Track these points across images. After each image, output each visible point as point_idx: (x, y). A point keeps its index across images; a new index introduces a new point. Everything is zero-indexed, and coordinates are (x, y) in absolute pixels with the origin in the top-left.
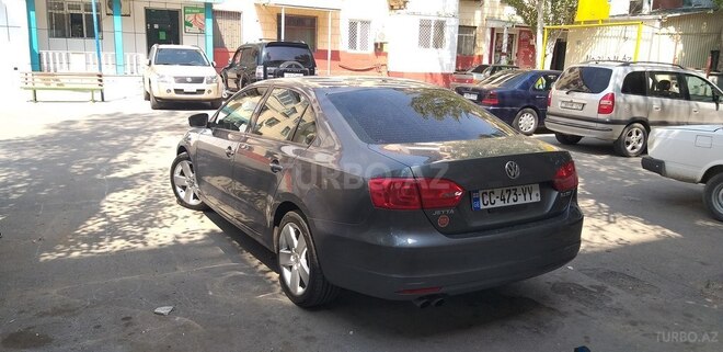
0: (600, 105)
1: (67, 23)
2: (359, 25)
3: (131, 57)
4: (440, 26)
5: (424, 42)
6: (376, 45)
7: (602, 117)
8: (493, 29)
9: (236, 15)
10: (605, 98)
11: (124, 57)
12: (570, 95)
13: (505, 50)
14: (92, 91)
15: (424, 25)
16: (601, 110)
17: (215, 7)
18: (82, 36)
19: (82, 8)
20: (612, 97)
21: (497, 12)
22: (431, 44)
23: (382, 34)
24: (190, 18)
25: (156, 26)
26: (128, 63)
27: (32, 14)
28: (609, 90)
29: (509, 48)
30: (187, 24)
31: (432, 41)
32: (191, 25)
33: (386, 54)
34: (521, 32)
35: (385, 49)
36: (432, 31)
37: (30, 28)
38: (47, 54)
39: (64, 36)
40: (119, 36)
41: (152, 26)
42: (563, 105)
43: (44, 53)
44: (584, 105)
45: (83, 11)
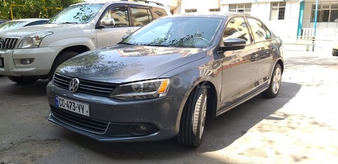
1: (321, 15)
18: (327, 21)
19: (330, 7)
27: (302, 11)
37: (300, 18)
45: (330, 9)
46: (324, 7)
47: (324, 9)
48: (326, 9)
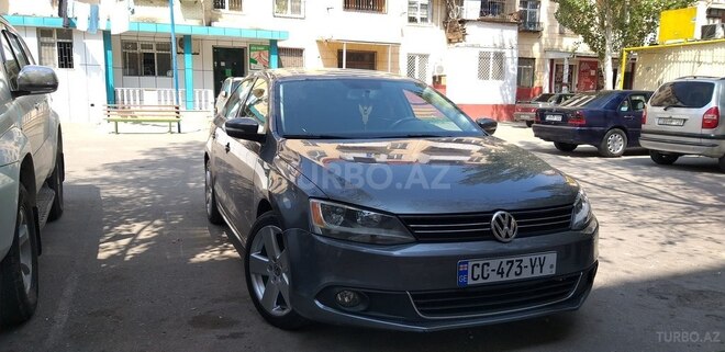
0: (704, 120)
1: (140, 62)
2: (417, 59)
3: (200, 92)
4: (499, 57)
5: (483, 75)
6: (434, 78)
7: (706, 131)
8: (552, 61)
9: (298, 52)
10: (709, 112)
11: (194, 92)
12: (668, 111)
13: (565, 80)
14: (170, 121)
15: (483, 57)
16: (706, 125)
17: (280, 44)
18: (154, 74)
19: (154, 47)
20: (716, 111)
21: (557, 44)
22: (491, 76)
23: (441, 68)
24: (254, 55)
25: (223, 64)
26: (197, 99)
27: (109, 52)
28: (713, 104)
29: (570, 79)
30: (253, 61)
31: (491, 72)
32: (256, 63)
33: (444, 87)
34: (581, 62)
35: (443, 83)
36: (491, 63)
37: (107, 66)
38: (123, 91)
39: (136, 74)
40: (189, 73)
41: (219, 64)
42: (661, 122)
43: (119, 90)
44: (685, 120)
45: (154, 51)
46: (143, 47)
47: (144, 51)
48: (147, 51)
